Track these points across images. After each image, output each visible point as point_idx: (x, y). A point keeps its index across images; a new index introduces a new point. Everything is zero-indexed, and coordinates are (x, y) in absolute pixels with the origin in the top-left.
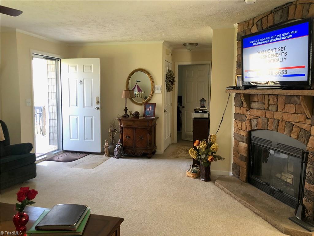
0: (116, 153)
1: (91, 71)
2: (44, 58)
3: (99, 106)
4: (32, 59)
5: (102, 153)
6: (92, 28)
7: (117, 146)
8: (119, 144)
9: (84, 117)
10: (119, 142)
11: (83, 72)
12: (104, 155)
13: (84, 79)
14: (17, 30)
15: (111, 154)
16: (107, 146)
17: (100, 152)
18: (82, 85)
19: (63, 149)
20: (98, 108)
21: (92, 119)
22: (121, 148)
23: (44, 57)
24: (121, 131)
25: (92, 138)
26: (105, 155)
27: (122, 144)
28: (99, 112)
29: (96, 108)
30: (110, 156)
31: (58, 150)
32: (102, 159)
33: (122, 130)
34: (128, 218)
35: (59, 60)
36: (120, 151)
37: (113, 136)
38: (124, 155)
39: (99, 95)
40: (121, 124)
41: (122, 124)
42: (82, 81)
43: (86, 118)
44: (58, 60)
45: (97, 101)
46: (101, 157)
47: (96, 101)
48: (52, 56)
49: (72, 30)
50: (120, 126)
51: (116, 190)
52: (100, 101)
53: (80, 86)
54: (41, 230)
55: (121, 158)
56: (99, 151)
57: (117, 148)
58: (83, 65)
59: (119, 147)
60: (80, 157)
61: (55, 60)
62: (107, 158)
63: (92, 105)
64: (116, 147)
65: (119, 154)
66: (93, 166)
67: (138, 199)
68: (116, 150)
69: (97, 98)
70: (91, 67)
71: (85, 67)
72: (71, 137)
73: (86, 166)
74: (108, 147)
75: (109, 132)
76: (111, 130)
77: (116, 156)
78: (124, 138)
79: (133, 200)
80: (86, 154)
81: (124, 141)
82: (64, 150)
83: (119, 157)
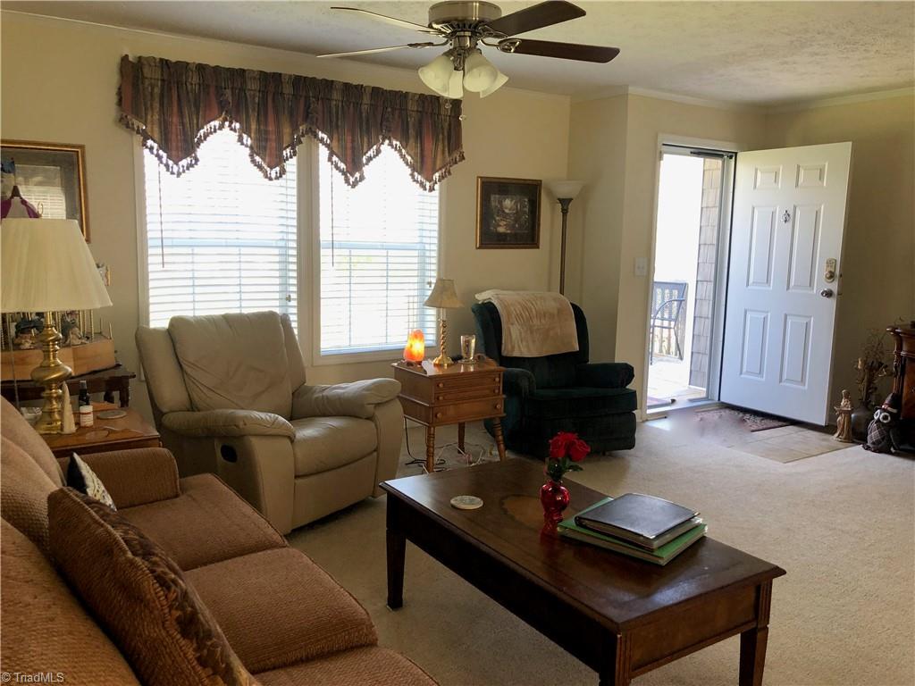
0: (873, 434)
1: (820, 183)
2: (691, 153)
3: (834, 287)
4: (661, 158)
5: (828, 429)
6: (825, 55)
7: (878, 415)
8: (885, 410)
9: (786, 316)
10: (886, 402)
11: (797, 185)
12: (833, 434)
13: (795, 207)
14: (631, 90)
15: (856, 435)
16: (845, 409)
17: (823, 424)
18: (789, 224)
19: (719, 399)
20: (829, 294)
21: (807, 325)
22: (890, 422)
23: (692, 150)
24: (899, 370)
25: (803, 381)
26: (836, 435)
27: (895, 411)
28: (832, 303)
29: (822, 294)
30: (853, 442)
31: (707, 398)
32: (824, 443)
33: (903, 367)
34: (843, 606)
35: (733, 155)
36: (888, 432)
37: (870, 381)
38: (901, 447)
39: (836, 253)
40: (900, 348)
41: (905, 348)
42: (791, 213)
43: (789, 322)
44: (731, 157)
45: (830, 272)
46: (824, 440)
47: (825, 273)
48: (714, 146)
49: (766, 69)
50: (899, 355)
51: (835, 529)
52: (837, 273)
53: (781, 228)
54: (585, 527)
55: (890, 453)
56: (822, 422)
57: (878, 421)
58: (799, 167)
59: (885, 418)
60: (761, 428)
61: (721, 156)
62: (841, 445)
63: (811, 284)
64: (876, 418)
65: (883, 439)
66: (791, 456)
67: (899, 573)
68: (873, 425)
69: (830, 263)
70: (822, 172)
71: (802, 172)
72: (744, 370)
73: (769, 453)
74: (849, 413)
75: (857, 369)
76: (865, 363)
77: (873, 443)
78: (907, 395)
79: (881, 570)
80: (780, 423)
81: (906, 404)
82: (723, 403)
83: (881, 448)
